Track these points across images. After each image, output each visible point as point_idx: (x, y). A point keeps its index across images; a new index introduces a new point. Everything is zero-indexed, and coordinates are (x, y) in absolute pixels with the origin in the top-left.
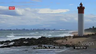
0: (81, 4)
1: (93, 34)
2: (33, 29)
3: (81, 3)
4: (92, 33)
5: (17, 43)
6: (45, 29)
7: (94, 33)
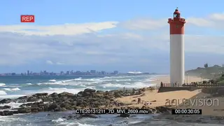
0: (176, 13)
1: (204, 82)
2: (65, 72)
3: (177, 10)
4: (202, 80)
5: (29, 105)
6: (95, 71)
7: (207, 80)
